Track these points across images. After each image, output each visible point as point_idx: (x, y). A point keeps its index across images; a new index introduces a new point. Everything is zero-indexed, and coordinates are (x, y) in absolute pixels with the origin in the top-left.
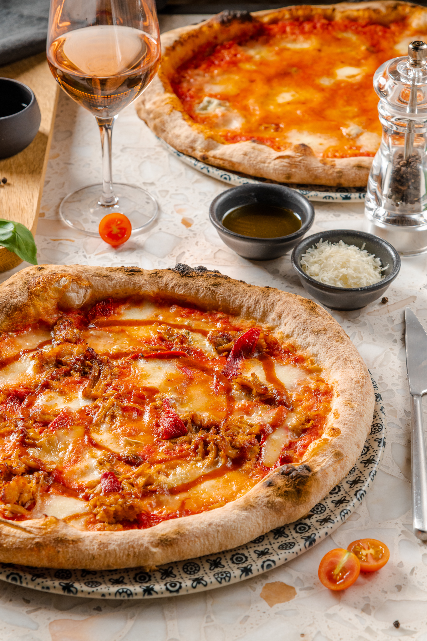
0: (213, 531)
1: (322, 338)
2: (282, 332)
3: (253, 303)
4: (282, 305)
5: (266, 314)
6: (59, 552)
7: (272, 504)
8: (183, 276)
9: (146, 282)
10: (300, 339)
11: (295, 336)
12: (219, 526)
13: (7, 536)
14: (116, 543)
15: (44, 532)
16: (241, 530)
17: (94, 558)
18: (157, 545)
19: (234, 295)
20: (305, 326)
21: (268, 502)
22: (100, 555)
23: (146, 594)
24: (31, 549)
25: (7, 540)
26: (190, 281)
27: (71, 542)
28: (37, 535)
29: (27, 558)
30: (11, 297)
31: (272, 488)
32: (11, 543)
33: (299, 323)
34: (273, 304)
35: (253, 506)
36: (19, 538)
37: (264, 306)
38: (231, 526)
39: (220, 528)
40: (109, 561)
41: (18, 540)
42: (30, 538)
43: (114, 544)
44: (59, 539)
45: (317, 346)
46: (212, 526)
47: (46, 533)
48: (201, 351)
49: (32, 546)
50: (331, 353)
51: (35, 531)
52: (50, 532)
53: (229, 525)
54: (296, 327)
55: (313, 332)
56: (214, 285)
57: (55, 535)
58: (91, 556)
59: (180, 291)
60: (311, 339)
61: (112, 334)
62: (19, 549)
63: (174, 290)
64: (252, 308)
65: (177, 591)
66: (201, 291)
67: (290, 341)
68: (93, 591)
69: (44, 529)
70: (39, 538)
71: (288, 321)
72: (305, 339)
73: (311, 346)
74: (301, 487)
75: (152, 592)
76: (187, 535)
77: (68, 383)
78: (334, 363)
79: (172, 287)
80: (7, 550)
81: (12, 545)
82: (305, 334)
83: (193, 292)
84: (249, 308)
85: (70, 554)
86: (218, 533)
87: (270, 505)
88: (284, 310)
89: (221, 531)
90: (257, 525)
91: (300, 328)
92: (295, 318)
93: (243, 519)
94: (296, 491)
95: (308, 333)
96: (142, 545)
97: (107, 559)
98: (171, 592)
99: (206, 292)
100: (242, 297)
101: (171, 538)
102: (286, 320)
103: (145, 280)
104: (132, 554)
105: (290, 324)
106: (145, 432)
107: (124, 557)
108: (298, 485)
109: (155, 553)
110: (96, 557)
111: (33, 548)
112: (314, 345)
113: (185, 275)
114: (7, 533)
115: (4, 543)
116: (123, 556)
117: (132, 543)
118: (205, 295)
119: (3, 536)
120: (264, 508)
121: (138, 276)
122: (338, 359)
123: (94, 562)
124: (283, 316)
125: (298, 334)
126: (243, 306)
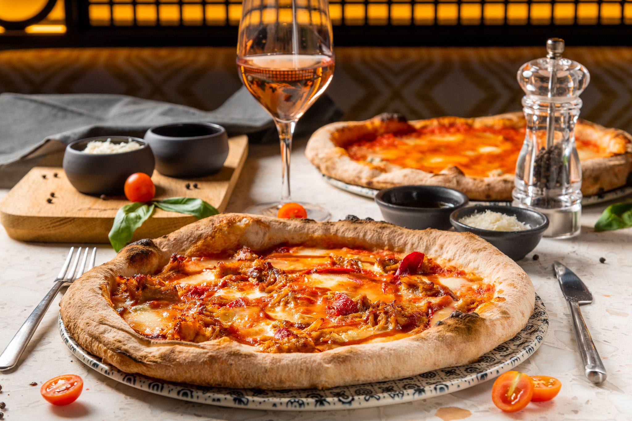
0: (386, 354)
1: (482, 254)
2: (444, 259)
3: (417, 240)
4: (444, 238)
5: (428, 248)
6: (231, 364)
7: (443, 338)
8: (352, 223)
9: (319, 228)
10: (461, 259)
11: (457, 258)
12: (391, 350)
13: (180, 352)
14: (289, 359)
15: (217, 347)
16: (413, 356)
17: (266, 371)
18: (330, 362)
19: (399, 235)
20: (466, 248)
21: (439, 336)
22: (272, 369)
23: (318, 404)
24: (204, 363)
25: (180, 356)
26: (359, 226)
27: (244, 356)
28: (210, 350)
29: (200, 371)
30: (197, 229)
31: (443, 326)
32: (184, 358)
33: (460, 247)
34: (435, 238)
35: (425, 339)
36: (192, 353)
37: (427, 241)
38: (403, 351)
39: (392, 352)
40: (281, 375)
41: (192, 355)
42: (204, 353)
43: (286, 360)
44: (232, 353)
45: (478, 260)
46: (384, 350)
47: (219, 349)
48: (370, 271)
49: (205, 360)
50: (491, 263)
51: (209, 347)
52: (224, 348)
53: (401, 350)
54: (457, 251)
55: (474, 251)
56: (380, 228)
57: (229, 350)
58: (263, 370)
59: (350, 235)
60: (472, 256)
61: (288, 262)
62: (192, 364)
63: (344, 234)
64: (416, 244)
65: (350, 403)
66: (369, 233)
67: (453, 263)
68: (264, 401)
69: (218, 345)
70: (212, 352)
71: (450, 248)
72: (466, 258)
73: (472, 263)
74: (471, 325)
75: (324, 402)
76: (360, 354)
77: (245, 285)
78: (494, 269)
79: (343, 232)
80: (180, 364)
81: (185, 360)
82: (465, 255)
83: (361, 235)
84: (413, 244)
85: (243, 367)
86: (390, 356)
87: (441, 338)
88: (445, 242)
89: (393, 354)
90: (429, 355)
91: (461, 250)
92: (456, 244)
93: (415, 347)
94: (466, 328)
95: (468, 253)
96: (315, 361)
97: (280, 373)
98: (343, 403)
99: (374, 234)
100: (406, 237)
101: (344, 355)
102: (447, 249)
103: (319, 226)
104: (305, 370)
105: (452, 250)
106: (318, 312)
107: (297, 372)
108: (467, 322)
109: (328, 368)
110: (268, 369)
111: (206, 361)
112: (475, 261)
113: (354, 222)
114: (180, 350)
115: (178, 359)
116: (295, 371)
117: (305, 360)
118: (373, 236)
119: (177, 353)
120: (435, 341)
121: (312, 223)
122: (498, 265)
123: (267, 375)
124: (445, 246)
125: (460, 256)
126: (407, 244)
